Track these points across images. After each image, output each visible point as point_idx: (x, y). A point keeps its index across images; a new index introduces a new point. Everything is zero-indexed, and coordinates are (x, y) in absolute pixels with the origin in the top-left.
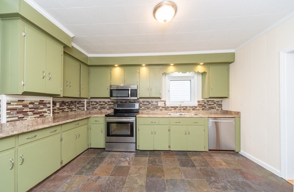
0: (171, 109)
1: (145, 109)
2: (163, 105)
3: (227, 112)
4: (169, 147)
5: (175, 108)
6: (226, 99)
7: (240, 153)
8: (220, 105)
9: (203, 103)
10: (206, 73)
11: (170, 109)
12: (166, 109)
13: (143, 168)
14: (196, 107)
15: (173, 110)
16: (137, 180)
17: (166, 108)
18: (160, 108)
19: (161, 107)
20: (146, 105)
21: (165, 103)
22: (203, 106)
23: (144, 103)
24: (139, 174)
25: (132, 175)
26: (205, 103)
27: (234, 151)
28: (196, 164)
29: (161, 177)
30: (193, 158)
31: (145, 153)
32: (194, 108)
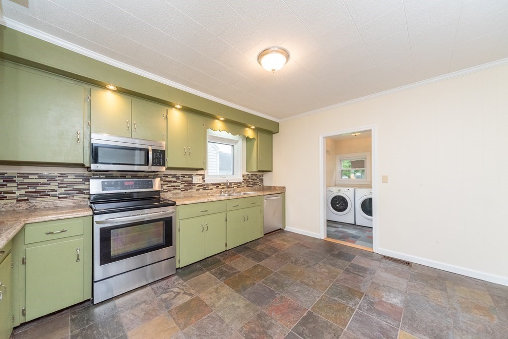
0: (212, 187)
1: (170, 190)
2: (201, 182)
3: (270, 188)
4: (226, 245)
5: (217, 185)
6: (270, 173)
7: (285, 229)
8: (262, 180)
9: (247, 178)
10: (255, 139)
11: (210, 187)
12: (205, 189)
13: (220, 288)
14: (240, 183)
15: (214, 190)
16: (233, 305)
17: (205, 187)
18: (196, 187)
19: (198, 185)
20: (170, 182)
21: (203, 178)
22: (248, 182)
23: (167, 179)
24: (225, 297)
25: (217, 305)
26: (249, 178)
27: (280, 229)
28: (268, 253)
29: (254, 284)
30: (258, 248)
31: (193, 267)
32: (239, 185)
